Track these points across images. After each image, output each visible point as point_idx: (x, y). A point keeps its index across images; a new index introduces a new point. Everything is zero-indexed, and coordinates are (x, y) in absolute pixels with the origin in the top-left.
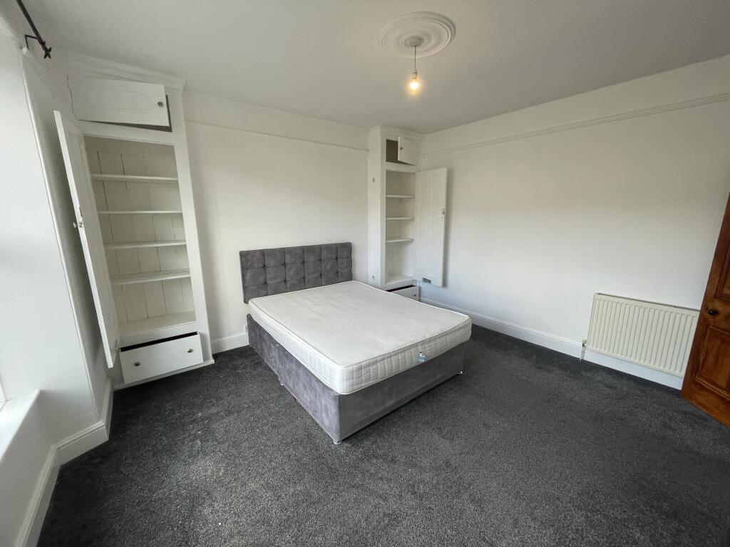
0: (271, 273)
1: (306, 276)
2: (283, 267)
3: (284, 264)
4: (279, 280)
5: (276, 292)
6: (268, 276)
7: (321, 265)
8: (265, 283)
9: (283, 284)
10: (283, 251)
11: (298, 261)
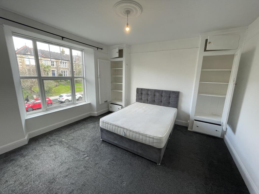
0: (143, 96)
1: (155, 100)
2: (147, 95)
3: (148, 94)
4: (145, 99)
5: (144, 102)
6: (142, 97)
7: (162, 98)
8: (142, 99)
9: (146, 101)
10: (148, 90)
11: (152, 94)
